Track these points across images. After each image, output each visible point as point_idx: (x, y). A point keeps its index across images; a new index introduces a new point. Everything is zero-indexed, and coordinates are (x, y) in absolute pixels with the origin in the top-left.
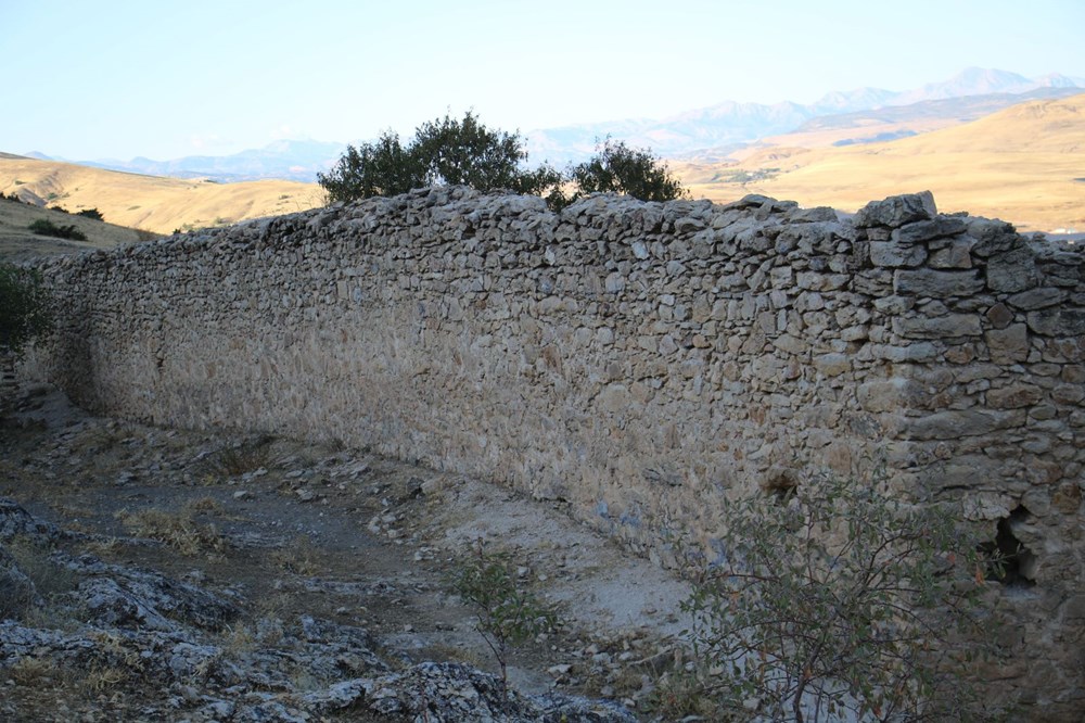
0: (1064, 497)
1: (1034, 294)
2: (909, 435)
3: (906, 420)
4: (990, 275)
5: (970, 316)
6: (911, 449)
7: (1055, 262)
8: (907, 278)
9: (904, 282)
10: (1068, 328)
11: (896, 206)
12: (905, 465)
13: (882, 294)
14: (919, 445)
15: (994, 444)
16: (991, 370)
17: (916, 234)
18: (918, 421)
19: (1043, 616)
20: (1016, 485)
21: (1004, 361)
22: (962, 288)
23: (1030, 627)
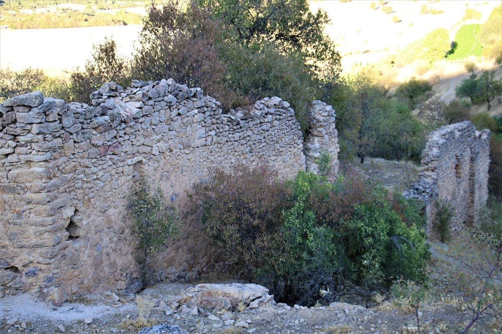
0: (86, 203)
1: (75, 127)
2: (46, 190)
3: (44, 184)
4: (64, 121)
5: (58, 138)
6: (48, 196)
7: (79, 113)
8: (42, 127)
9: (41, 129)
10: (83, 138)
11: (36, 98)
12: (45, 202)
13: (25, 134)
14: (50, 193)
15: (69, 187)
16: (65, 159)
17: (44, 109)
18: (49, 184)
19: (84, 249)
20: (75, 202)
21: (69, 154)
22: (56, 128)
23: (81, 254)
